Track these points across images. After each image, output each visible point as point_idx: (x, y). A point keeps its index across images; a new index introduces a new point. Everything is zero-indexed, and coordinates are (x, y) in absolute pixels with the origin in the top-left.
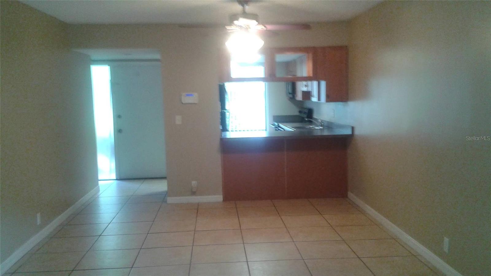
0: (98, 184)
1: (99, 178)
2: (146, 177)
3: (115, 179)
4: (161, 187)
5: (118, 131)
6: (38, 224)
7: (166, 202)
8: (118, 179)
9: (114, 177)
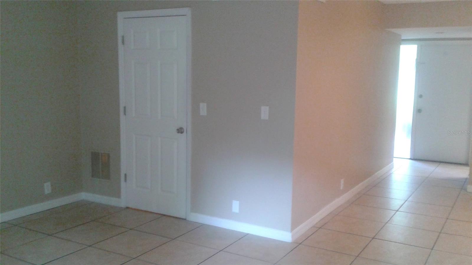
0: (392, 161)
1: (394, 156)
2: (441, 161)
3: (409, 158)
4: (462, 173)
5: (418, 111)
6: (341, 189)
7: (466, 190)
8: (412, 158)
9: (408, 155)
